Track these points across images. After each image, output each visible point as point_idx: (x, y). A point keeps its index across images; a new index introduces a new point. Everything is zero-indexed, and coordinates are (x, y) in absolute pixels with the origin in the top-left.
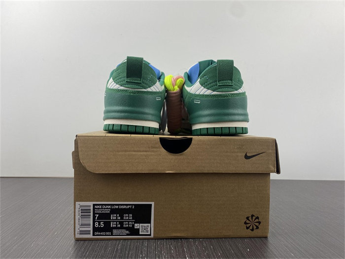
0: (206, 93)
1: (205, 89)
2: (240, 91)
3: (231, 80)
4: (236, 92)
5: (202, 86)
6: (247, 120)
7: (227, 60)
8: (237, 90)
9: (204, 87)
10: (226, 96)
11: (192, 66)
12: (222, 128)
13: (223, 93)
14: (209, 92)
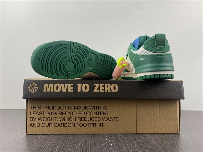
0: (148, 54)
1: (148, 52)
2: (169, 52)
3: (164, 46)
4: (167, 53)
5: (146, 49)
6: (173, 70)
7: (161, 34)
8: (167, 52)
9: (147, 50)
10: (161, 55)
11: (135, 39)
12: (159, 75)
13: (160, 54)
14: (150, 53)
